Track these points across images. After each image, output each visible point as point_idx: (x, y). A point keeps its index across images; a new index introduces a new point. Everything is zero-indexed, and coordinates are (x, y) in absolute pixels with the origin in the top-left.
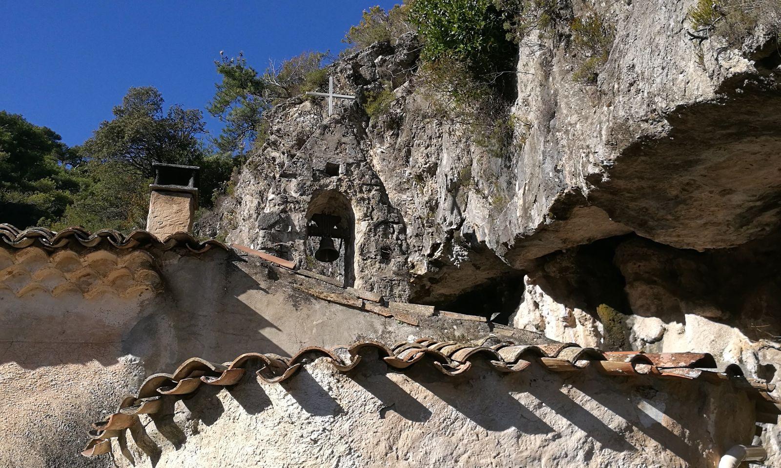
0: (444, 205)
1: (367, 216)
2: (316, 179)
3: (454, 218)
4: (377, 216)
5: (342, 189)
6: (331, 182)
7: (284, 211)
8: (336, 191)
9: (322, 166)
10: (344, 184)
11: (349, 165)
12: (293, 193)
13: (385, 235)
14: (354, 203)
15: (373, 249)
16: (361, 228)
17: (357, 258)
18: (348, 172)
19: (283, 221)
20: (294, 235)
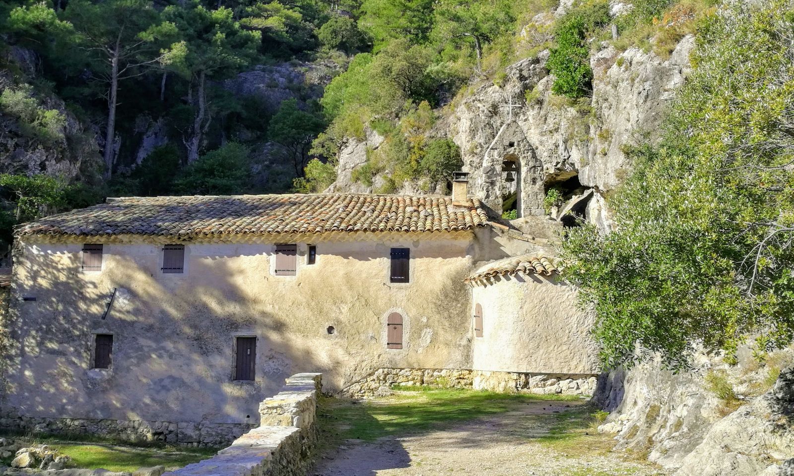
0: (562, 147)
1: (527, 164)
2: (505, 149)
3: (566, 154)
4: (531, 164)
5: (516, 153)
6: (511, 150)
7: (492, 165)
8: (513, 155)
9: (508, 144)
10: (517, 151)
11: (519, 141)
12: (496, 157)
13: (534, 172)
14: (521, 159)
15: (529, 179)
16: (524, 170)
17: (522, 183)
18: (519, 145)
19: (492, 170)
20: (497, 175)
